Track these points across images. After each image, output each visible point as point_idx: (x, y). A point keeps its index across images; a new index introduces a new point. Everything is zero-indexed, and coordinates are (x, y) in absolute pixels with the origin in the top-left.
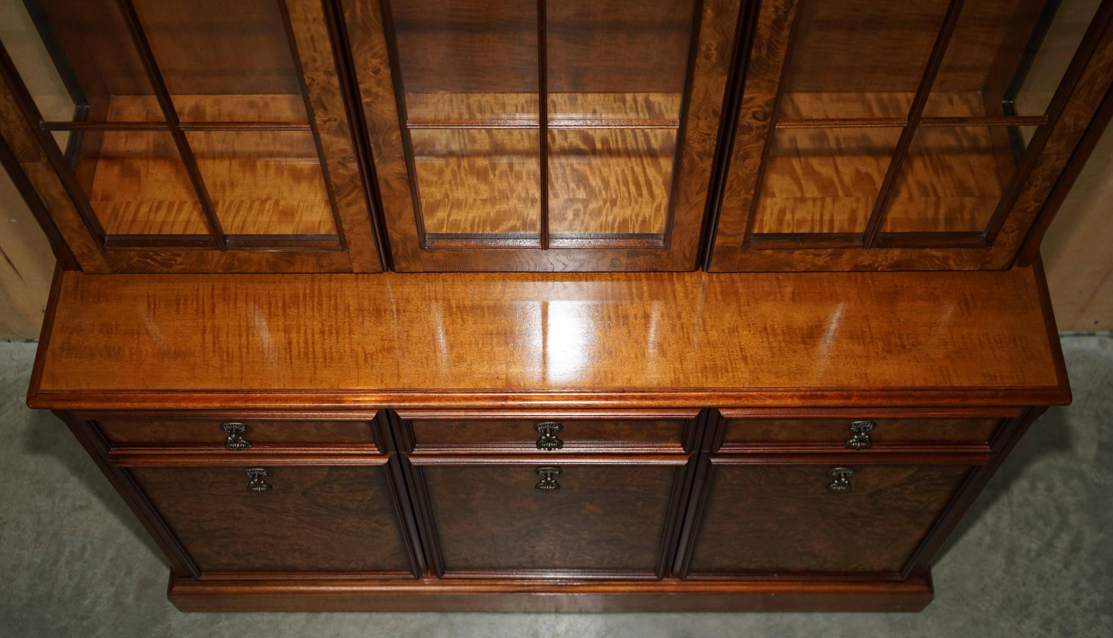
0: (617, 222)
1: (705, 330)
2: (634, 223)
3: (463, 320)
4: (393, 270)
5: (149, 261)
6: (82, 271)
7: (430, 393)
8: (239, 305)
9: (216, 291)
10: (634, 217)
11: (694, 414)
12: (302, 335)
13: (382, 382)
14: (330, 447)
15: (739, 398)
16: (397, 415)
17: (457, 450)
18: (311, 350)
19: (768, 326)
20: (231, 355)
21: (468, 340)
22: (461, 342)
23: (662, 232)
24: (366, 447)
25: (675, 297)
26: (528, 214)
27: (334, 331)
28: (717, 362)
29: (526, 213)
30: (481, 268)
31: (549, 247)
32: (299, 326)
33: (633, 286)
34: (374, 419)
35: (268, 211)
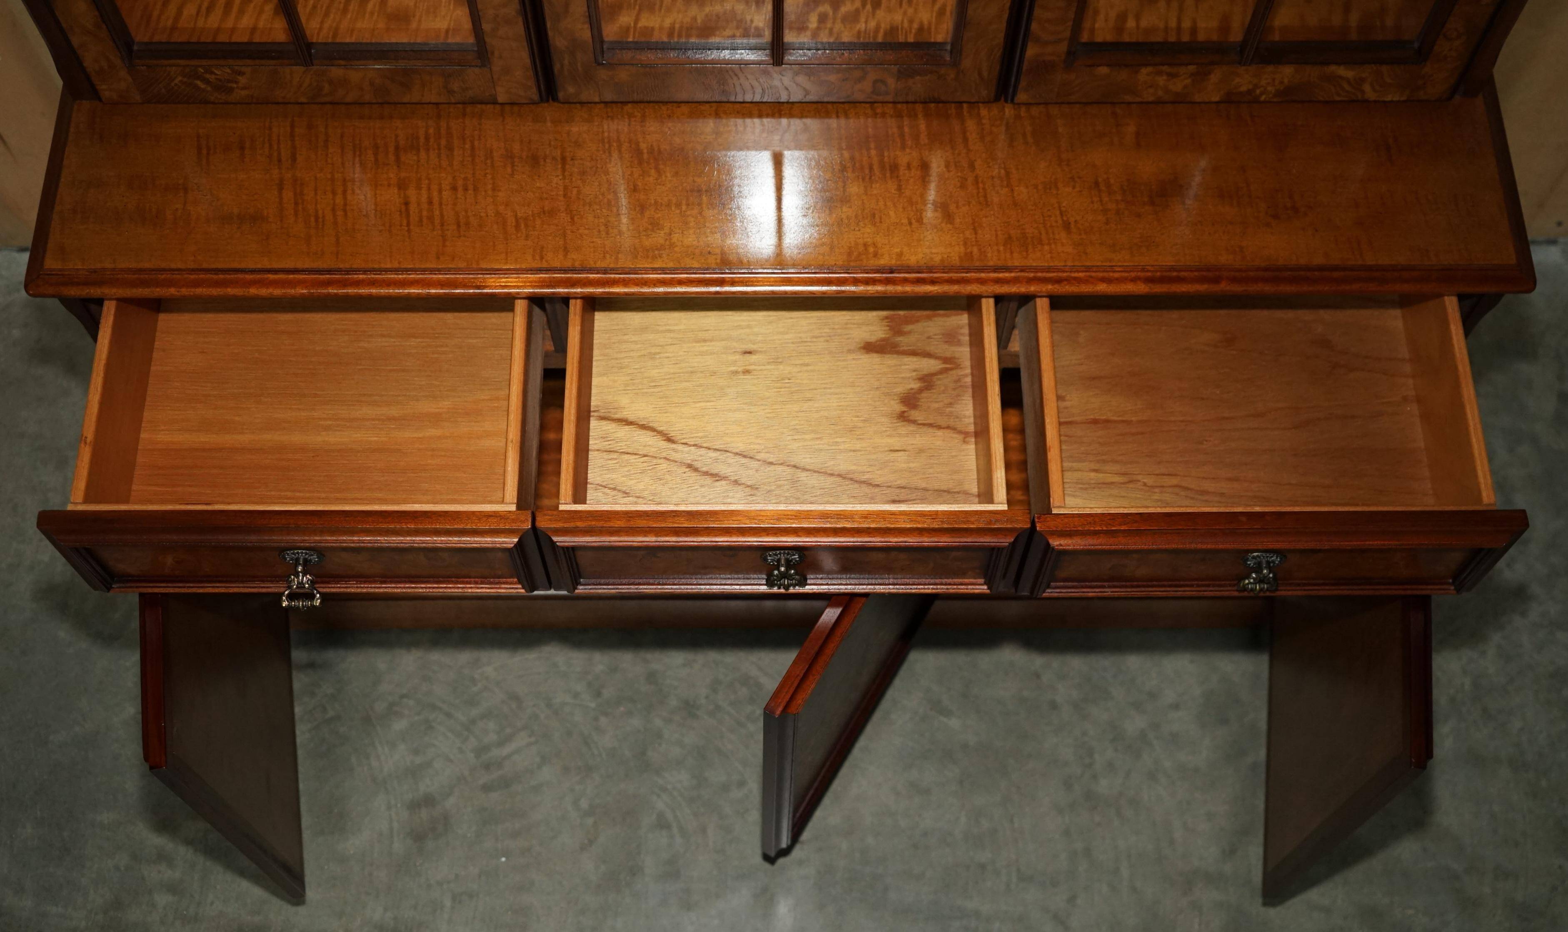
0: (882, 31)
1: (1009, 185)
2: (906, 32)
3: (657, 169)
4: (555, 99)
5: (199, 83)
6: (100, 100)
7: (611, 274)
8: (331, 150)
9: (296, 130)
10: (906, 25)
11: (1006, 541)
12: (424, 192)
13: (542, 258)
14: (449, 582)
15: (1059, 281)
16: (552, 541)
17: (641, 589)
18: (437, 213)
19: (1100, 180)
20: (321, 220)
21: (666, 199)
22: (656, 202)
23: (949, 40)
24: (504, 583)
25: (966, 140)
26: (752, 21)
27: (471, 187)
28: (1027, 231)
29: (748, 18)
30: (683, 96)
31: (784, 62)
32: (420, 179)
33: (905, 123)
34: (515, 545)
35: (372, 13)
